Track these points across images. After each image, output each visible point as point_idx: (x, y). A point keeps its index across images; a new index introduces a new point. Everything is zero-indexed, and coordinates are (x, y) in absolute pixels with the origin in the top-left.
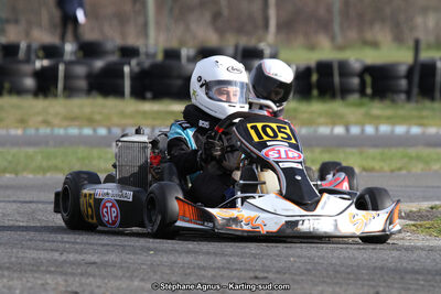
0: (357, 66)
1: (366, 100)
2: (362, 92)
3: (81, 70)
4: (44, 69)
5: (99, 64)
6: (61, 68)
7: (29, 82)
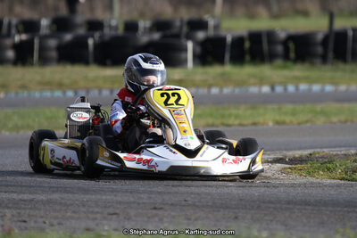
0: (282, 35)
1: (289, 64)
2: (286, 57)
3: (53, 43)
4: (22, 42)
5: (68, 37)
6: (36, 42)
7: (10, 54)
